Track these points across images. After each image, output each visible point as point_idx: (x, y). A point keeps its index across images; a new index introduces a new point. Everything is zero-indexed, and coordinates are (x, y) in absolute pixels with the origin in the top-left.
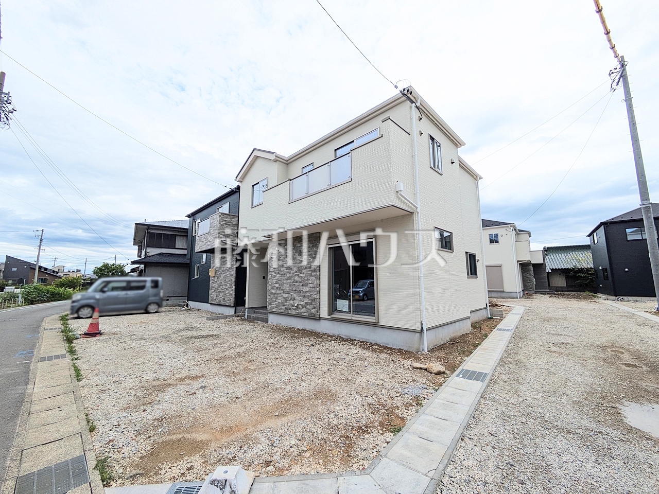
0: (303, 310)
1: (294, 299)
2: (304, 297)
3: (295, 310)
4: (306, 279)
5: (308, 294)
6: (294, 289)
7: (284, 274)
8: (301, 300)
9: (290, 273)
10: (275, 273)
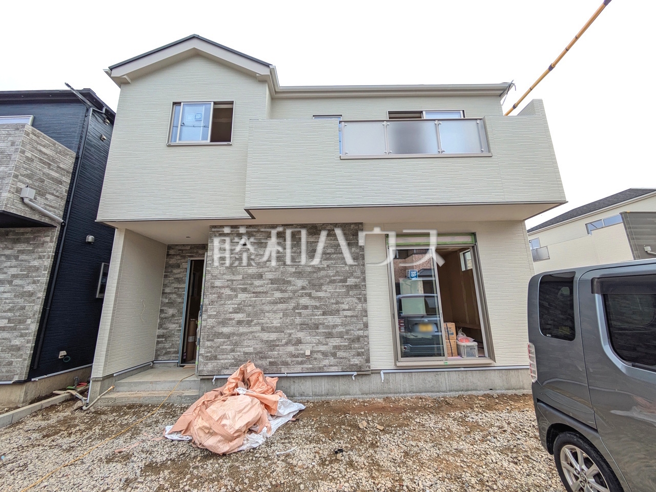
0: (326, 362)
1: (299, 342)
2: (329, 335)
3: (302, 363)
4: (333, 301)
5: (340, 329)
6: (298, 320)
7: (266, 293)
8: (319, 343)
9: (283, 291)
10: (233, 290)
